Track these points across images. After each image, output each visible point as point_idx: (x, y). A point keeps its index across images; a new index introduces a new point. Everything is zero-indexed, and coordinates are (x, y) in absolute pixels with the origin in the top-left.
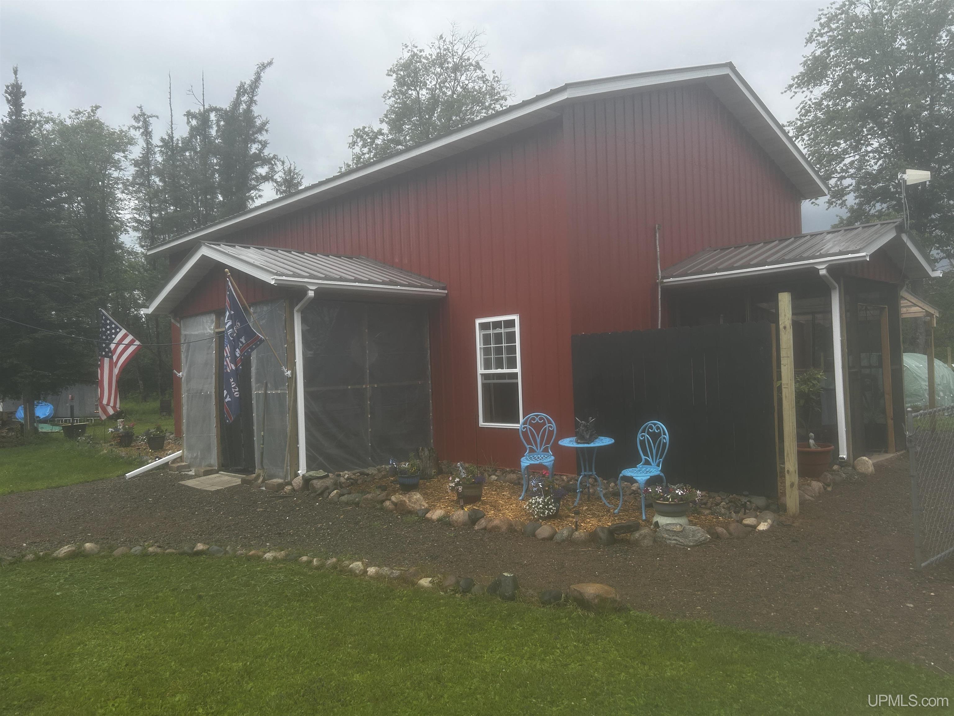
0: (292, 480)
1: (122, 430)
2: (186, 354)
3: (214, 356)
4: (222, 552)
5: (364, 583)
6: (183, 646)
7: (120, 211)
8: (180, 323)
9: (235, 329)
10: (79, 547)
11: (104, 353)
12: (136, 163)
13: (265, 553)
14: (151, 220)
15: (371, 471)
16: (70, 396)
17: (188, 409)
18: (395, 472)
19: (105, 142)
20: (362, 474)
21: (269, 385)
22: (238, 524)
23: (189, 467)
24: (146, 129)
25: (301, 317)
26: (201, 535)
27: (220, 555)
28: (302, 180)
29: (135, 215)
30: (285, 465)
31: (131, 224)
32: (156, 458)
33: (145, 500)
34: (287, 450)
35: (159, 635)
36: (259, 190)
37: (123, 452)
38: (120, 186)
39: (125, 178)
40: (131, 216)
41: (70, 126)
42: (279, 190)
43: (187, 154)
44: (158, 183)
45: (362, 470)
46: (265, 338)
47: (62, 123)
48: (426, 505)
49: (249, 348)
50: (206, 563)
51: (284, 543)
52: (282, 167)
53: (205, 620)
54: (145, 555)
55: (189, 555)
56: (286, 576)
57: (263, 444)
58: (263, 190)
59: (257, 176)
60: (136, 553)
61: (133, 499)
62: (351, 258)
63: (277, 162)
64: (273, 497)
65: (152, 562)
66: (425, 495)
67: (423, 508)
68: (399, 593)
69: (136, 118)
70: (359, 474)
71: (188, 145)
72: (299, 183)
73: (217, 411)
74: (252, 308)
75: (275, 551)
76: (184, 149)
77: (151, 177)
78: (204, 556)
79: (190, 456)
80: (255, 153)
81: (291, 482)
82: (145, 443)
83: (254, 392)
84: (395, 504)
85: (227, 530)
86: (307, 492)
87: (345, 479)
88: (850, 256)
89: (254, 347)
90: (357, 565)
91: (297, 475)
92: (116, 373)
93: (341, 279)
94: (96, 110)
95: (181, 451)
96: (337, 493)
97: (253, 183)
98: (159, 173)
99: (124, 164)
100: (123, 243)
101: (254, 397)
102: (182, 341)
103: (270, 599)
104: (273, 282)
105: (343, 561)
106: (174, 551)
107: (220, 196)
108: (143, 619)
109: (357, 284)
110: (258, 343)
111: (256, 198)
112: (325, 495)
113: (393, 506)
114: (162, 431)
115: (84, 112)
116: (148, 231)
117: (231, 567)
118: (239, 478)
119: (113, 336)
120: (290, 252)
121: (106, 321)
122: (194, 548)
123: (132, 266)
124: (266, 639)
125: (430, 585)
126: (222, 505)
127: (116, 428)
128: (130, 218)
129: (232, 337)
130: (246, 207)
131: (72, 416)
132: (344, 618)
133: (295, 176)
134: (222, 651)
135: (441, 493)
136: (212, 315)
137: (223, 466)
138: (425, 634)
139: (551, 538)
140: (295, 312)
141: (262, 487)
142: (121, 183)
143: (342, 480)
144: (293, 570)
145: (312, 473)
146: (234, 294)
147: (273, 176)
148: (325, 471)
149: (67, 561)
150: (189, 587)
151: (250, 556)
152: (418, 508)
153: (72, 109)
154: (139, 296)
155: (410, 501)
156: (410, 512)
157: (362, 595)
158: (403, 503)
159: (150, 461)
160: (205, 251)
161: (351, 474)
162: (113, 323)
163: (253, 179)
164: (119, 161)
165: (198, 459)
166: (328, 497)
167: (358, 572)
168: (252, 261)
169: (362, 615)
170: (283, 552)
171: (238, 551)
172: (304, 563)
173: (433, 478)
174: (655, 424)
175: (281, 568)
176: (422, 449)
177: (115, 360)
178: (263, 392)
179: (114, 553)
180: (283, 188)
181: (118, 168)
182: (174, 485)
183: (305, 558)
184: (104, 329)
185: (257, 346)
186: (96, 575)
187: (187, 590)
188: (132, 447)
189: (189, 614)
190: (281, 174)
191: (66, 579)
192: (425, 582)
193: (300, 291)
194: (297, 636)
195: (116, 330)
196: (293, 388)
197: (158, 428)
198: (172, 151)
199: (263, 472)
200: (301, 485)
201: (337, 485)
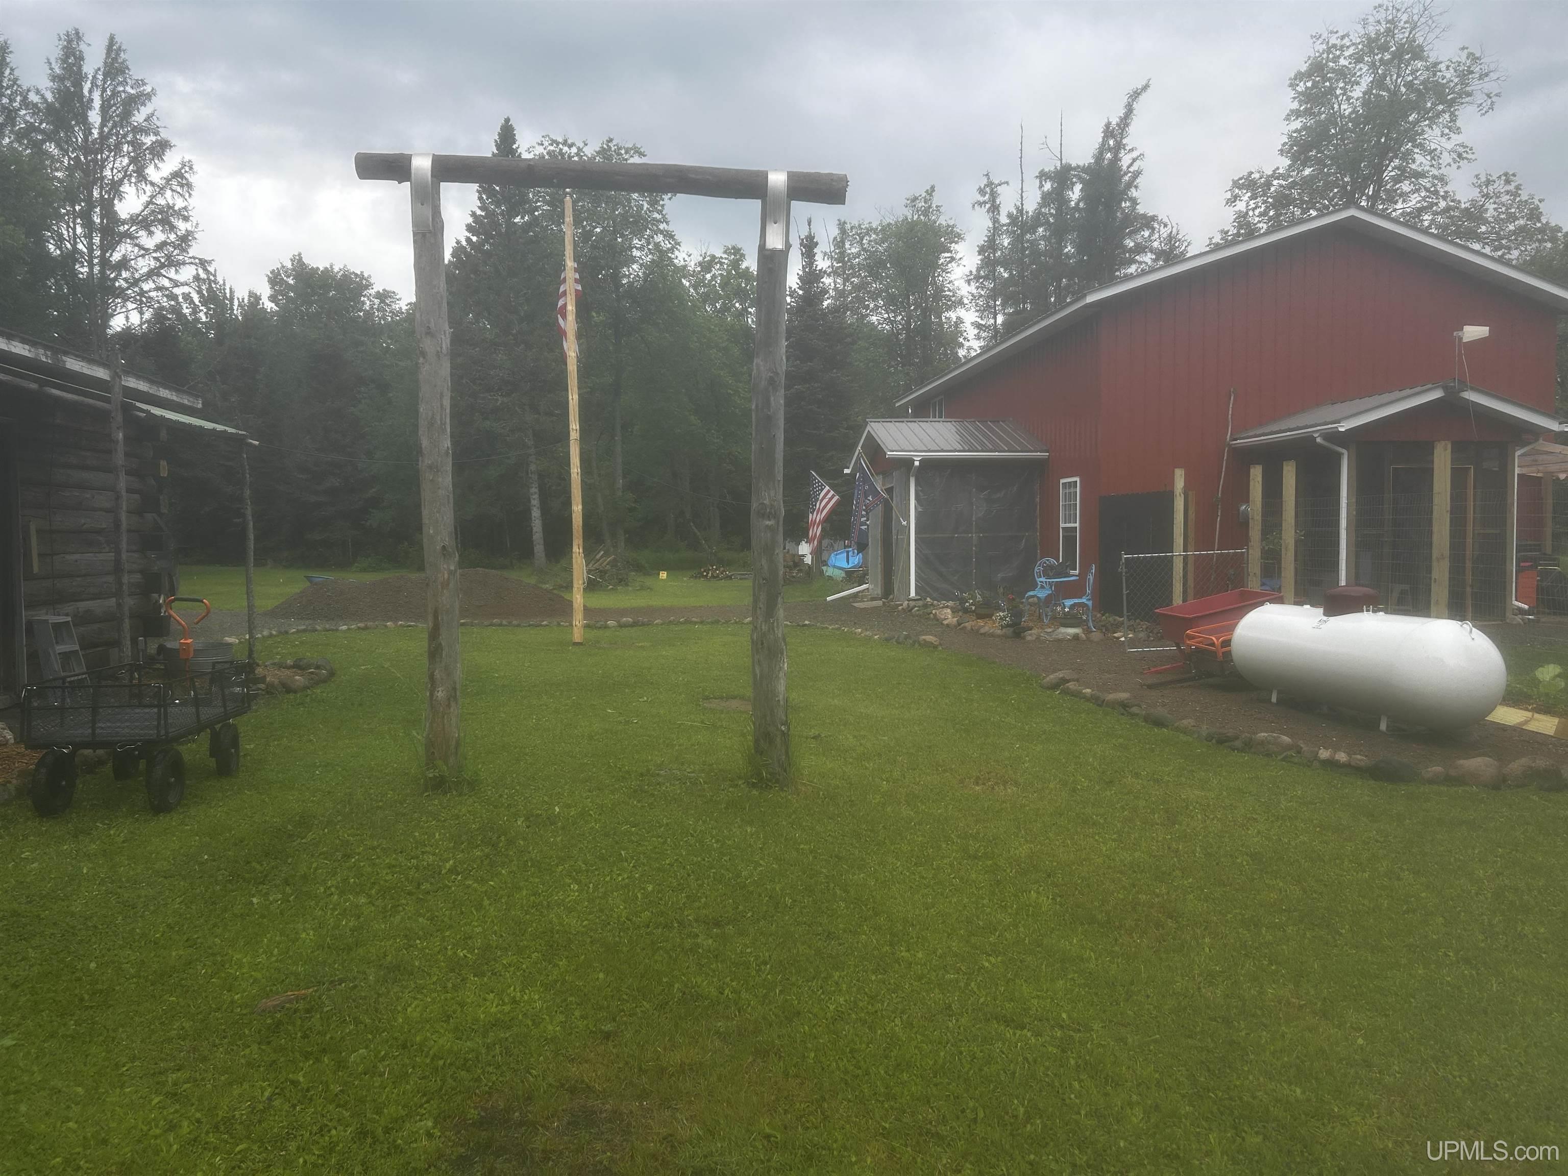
12: (980, 250)
14: (995, 323)
24: (993, 202)
25: (915, 480)
28: (1189, 247)
29: (978, 319)
43: (1040, 230)
52: (1162, 230)
62: (998, 422)
69: (982, 191)
71: (1040, 217)
73: (881, 552)
76: (1035, 225)
77: (997, 267)
80: (1127, 213)
81: (903, 604)
83: (894, 538)
95: (869, 585)
98: (1006, 261)
101: (893, 541)
104: (887, 456)
109: (957, 454)
116: (990, 339)
118: (883, 602)
133: (1178, 243)
140: (911, 477)
141: (889, 607)
148: (922, 596)
162: (820, 482)
178: (897, 537)
196: (908, 534)
198: (1021, 230)
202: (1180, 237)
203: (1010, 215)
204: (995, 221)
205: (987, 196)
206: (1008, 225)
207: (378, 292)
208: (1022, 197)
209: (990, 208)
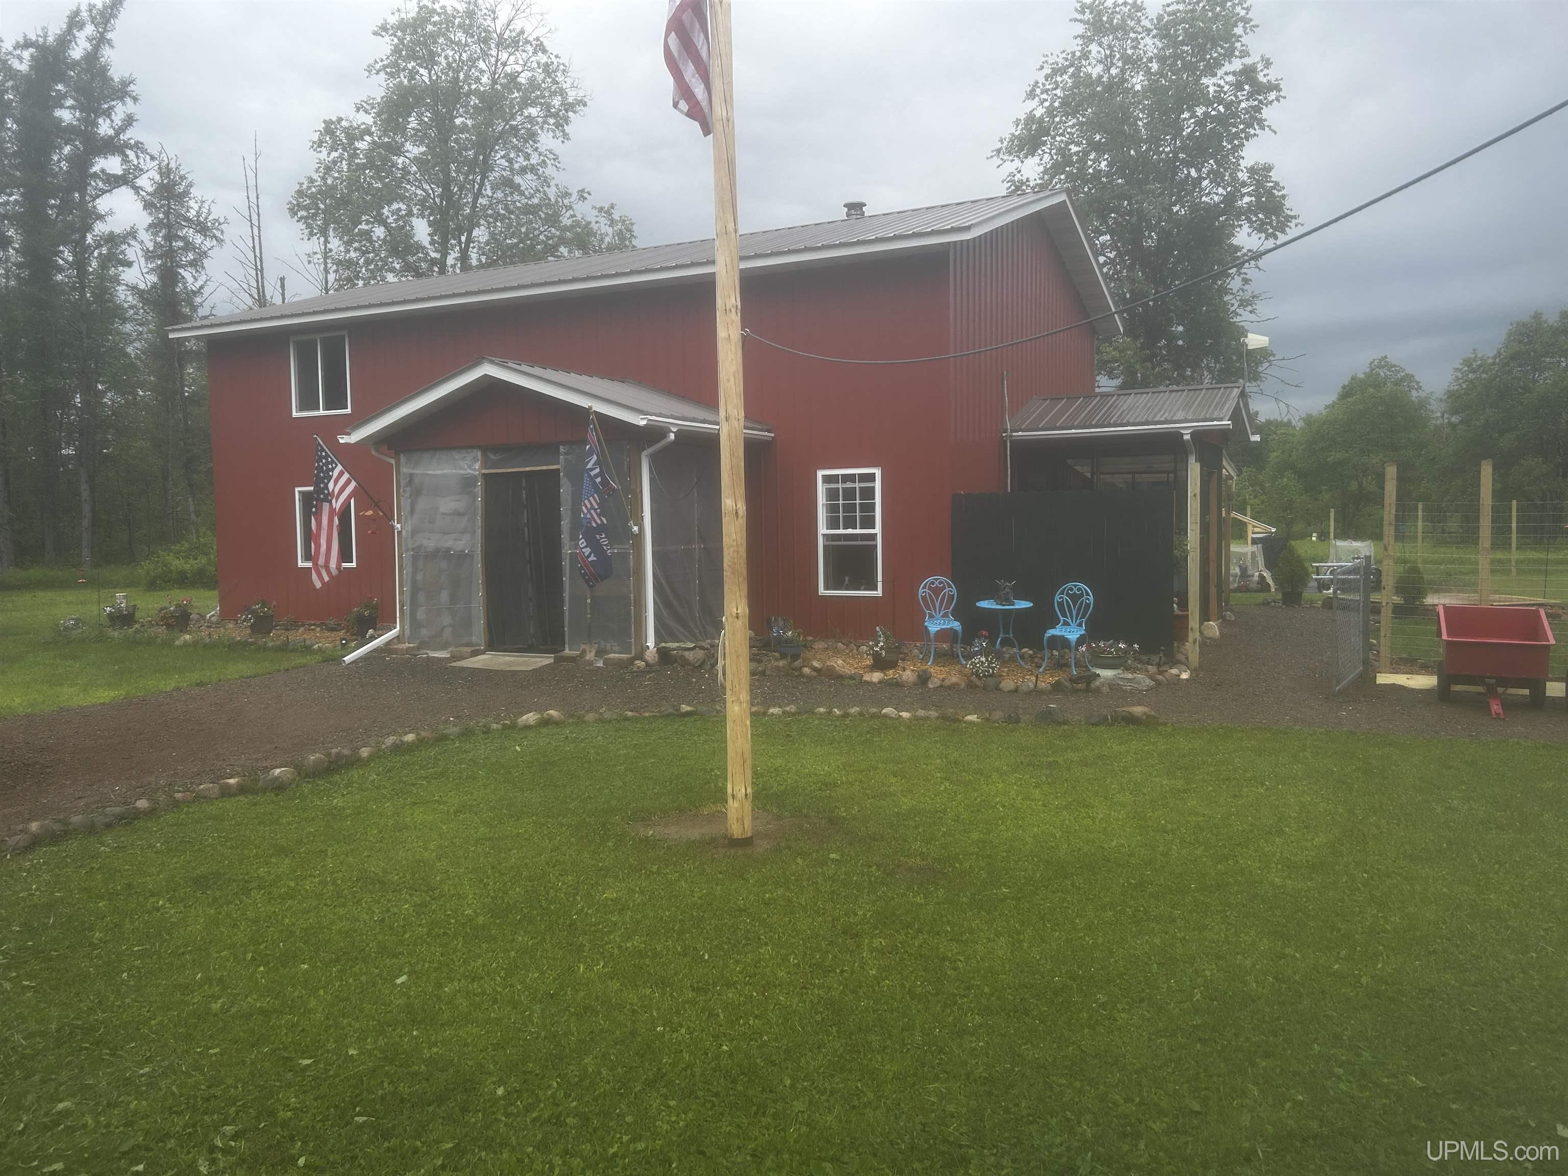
0: (641, 654)
2: (410, 500)
3: (479, 504)
8: (396, 458)
11: (322, 496)
17: (413, 573)
23: (420, 649)
34: (632, 619)
57: (590, 614)
59: (101, 174)
73: (484, 576)
79: (420, 634)
80: (106, 133)
81: (641, 657)
83: (567, 552)
88: (1215, 423)
91: (646, 648)
95: (398, 629)
97: (99, 184)
101: (566, 558)
104: (642, 423)
119: (330, 473)
136: (473, 451)
137: (488, 645)
139: (1016, 690)
140: (643, 457)
141: (597, 663)
145: (668, 644)
147: (133, 179)
160: (488, 369)
162: (329, 456)
165: (443, 638)
174: (1075, 586)
177: (333, 504)
184: (321, 464)
192: (972, 718)
195: (332, 465)
196: (641, 546)
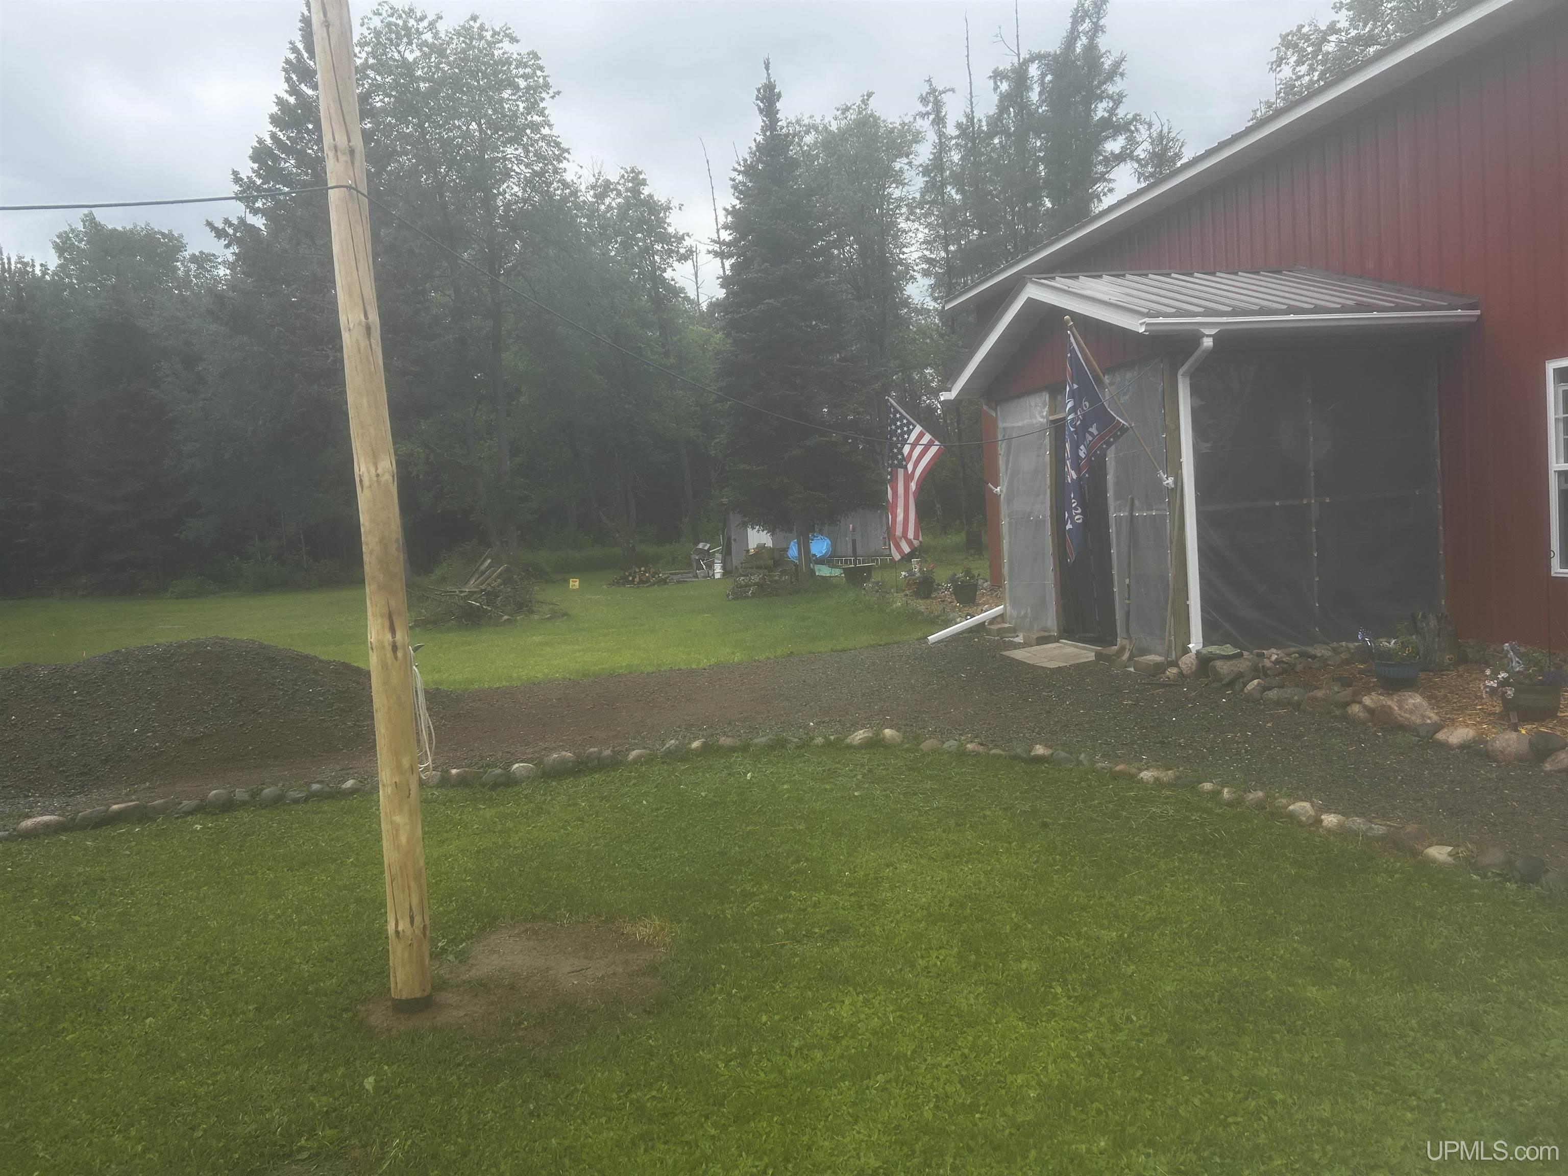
0: (1178, 658)
1: (918, 575)
2: (1005, 459)
3: (1048, 458)
4: (1072, 761)
5: (1317, 839)
6: (1026, 892)
7: (905, 250)
8: (996, 410)
9: (1079, 413)
10: (877, 734)
11: (896, 462)
12: (926, 171)
13: (1141, 770)
14: (948, 255)
15: (1320, 650)
16: (851, 526)
17: (1010, 543)
18: (1367, 654)
19: (882, 147)
20: (1302, 655)
21: (1137, 502)
22: (1094, 721)
23: (1014, 631)
24: (937, 113)
25: (1190, 384)
26: (1039, 733)
27: (1069, 766)
28: (1183, 150)
29: (925, 252)
30: (1167, 634)
31: (920, 267)
32: (966, 616)
33: (956, 676)
34: (1169, 609)
35: (991, 870)
36: (1109, 181)
37: (921, 605)
38: (904, 210)
39: (910, 197)
40: (920, 254)
41: (836, 131)
42: (1143, 174)
43: (996, 141)
44: (955, 196)
45: (1303, 648)
46: (1130, 425)
47: (827, 128)
48: (1435, 718)
49: (1104, 443)
50: (1050, 776)
51: (1171, 759)
52: (1148, 132)
53: (1054, 860)
54: (961, 755)
55: (1023, 760)
56: (1177, 811)
57: (1129, 599)
58: (1114, 180)
59: (1105, 157)
60: (950, 750)
61: (940, 673)
62: (1279, 272)
63: (1140, 127)
64: (1149, 684)
65: (974, 765)
66: (1432, 699)
67: (1429, 721)
68: (1385, 865)
69: (924, 100)
70: (1297, 655)
71: (997, 126)
72: (1178, 156)
73: (1054, 545)
74: (1106, 377)
75: (1158, 769)
76: (991, 135)
77: (946, 188)
78: (1047, 765)
79: (1015, 614)
80: (1102, 117)
81: (1177, 663)
82: (951, 594)
83: (1113, 515)
84: (1370, 711)
85: (1079, 730)
86: (1206, 681)
87: (1271, 662)
89: (1112, 440)
90: (1302, 808)
91: (1186, 651)
92: (914, 489)
93: (1263, 311)
94: (868, 100)
95: (1002, 606)
96: (1259, 684)
97: (1100, 168)
98: (958, 180)
99: (909, 174)
100: (909, 297)
101: (1112, 522)
102: (1000, 437)
103: (1153, 843)
104: (1142, 330)
105: (1276, 799)
106: (1002, 753)
107: (1047, 200)
108: (968, 844)
109: (1292, 317)
110: (1119, 433)
111: (1105, 194)
112: (1238, 687)
113: (1366, 714)
114: (972, 577)
115: (853, 107)
116: (943, 274)
117: (1089, 786)
118: (1092, 650)
119: (906, 436)
120: (1168, 275)
121: (895, 416)
122: (1030, 752)
123: (923, 332)
124: (1151, 903)
125: (1450, 859)
126: (1068, 690)
127: (910, 571)
128: (919, 258)
129: (1074, 426)
130: (1089, 211)
131: (855, 554)
132: (1282, 891)
133: (1170, 144)
134: (1084, 909)
135: (1464, 698)
136: (1044, 393)
137: (1065, 631)
138: (1443, 943)
140: (1179, 377)
141: (1129, 667)
142: (905, 205)
143: (1267, 663)
144: (1189, 803)
145: (1213, 649)
146: (1080, 356)
147: (1132, 152)
148: (1235, 647)
149: (863, 752)
150: (1027, 808)
151: (1116, 772)
152: (1418, 721)
153: (838, 106)
154: (932, 375)
155: (1400, 708)
156: (1402, 727)
157: (1314, 858)
158: (1386, 711)
159: (958, 620)
160: (1033, 292)
161: (1283, 655)
162: (905, 418)
163: (1100, 163)
164: (901, 171)
165: (1028, 620)
166: (1242, 690)
167: (1304, 819)
168: (1106, 298)
169: (1316, 892)
170: (1171, 771)
171: (1098, 762)
172: (1207, 793)
173: (1447, 670)
175: (1167, 797)
176: (1424, 617)
177: (910, 471)
178: (1127, 514)
179: (921, 746)
180: (1150, 169)
181: (901, 183)
182: (995, 657)
183: (1208, 786)
184: (893, 427)
185: (1117, 438)
186: (902, 774)
187: (1025, 812)
188: (933, 598)
189: (1032, 848)
190: (1146, 145)
191: (864, 775)
192: (1439, 853)
193: (1191, 339)
194: (1201, 907)
195: (908, 427)
196: (1177, 505)
197: (968, 572)
198: (974, 142)
199: (1130, 644)
200: (1194, 668)
201: (1258, 671)
202: (1172, 135)
203: (959, 126)
204: (941, 135)
205: (931, 105)
206: (958, 137)
207: (194, 255)
208: (972, 103)
209: (934, 119)
